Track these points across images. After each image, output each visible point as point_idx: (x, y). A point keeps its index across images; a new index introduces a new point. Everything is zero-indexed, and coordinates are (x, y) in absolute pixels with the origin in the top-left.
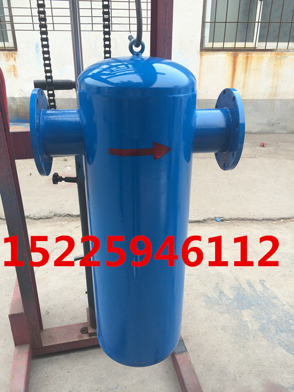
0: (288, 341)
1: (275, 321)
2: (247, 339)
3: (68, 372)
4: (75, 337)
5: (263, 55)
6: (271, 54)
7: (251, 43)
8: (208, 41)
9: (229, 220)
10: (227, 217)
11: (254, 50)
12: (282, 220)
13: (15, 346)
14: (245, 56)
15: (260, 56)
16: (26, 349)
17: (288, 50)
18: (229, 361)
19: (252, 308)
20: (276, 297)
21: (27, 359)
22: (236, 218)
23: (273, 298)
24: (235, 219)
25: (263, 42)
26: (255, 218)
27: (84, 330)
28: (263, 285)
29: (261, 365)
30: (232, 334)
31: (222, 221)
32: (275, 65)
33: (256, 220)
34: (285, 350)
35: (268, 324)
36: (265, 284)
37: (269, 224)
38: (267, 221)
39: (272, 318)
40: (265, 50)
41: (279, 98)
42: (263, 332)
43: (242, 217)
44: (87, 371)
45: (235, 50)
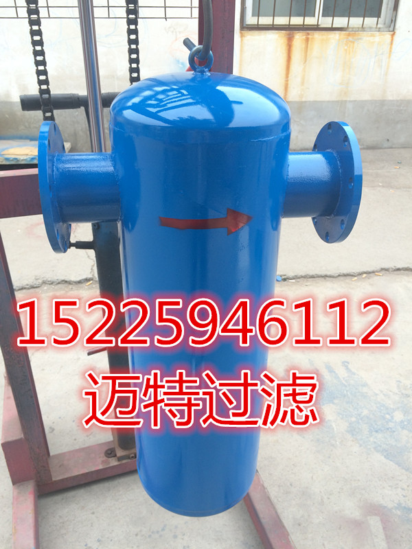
0: (387, 445)
1: (367, 417)
2: (333, 445)
3: (93, 513)
4: (98, 464)
5: (330, 36)
6: (340, 34)
7: (312, 18)
8: (251, 14)
9: (294, 279)
10: (291, 274)
11: (316, 28)
12: (365, 275)
13: (13, 484)
14: (304, 37)
15: (324, 37)
16: (29, 488)
17: (363, 28)
18: (312, 478)
19: (336, 401)
20: (365, 385)
21: (33, 502)
22: (303, 275)
23: (362, 386)
24: (302, 277)
25: (328, 16)
26: (329, 273)
27: (110, 453)
28: (347, 368)
29: (355, 480)
30: (312, 441)
31: (285, 280)
32: (346, 50)
33: (331, 277)
34: (383, 457)
35: (359, 423)
36: (350, 366)
37: (347, 281)
38: (344, 277)
39: (363, 414)
40: (332, 29)
41: (352, 99)
42: (353, 435)
43: (311, 273)
44: (120, 509)
45: (290, 29)
